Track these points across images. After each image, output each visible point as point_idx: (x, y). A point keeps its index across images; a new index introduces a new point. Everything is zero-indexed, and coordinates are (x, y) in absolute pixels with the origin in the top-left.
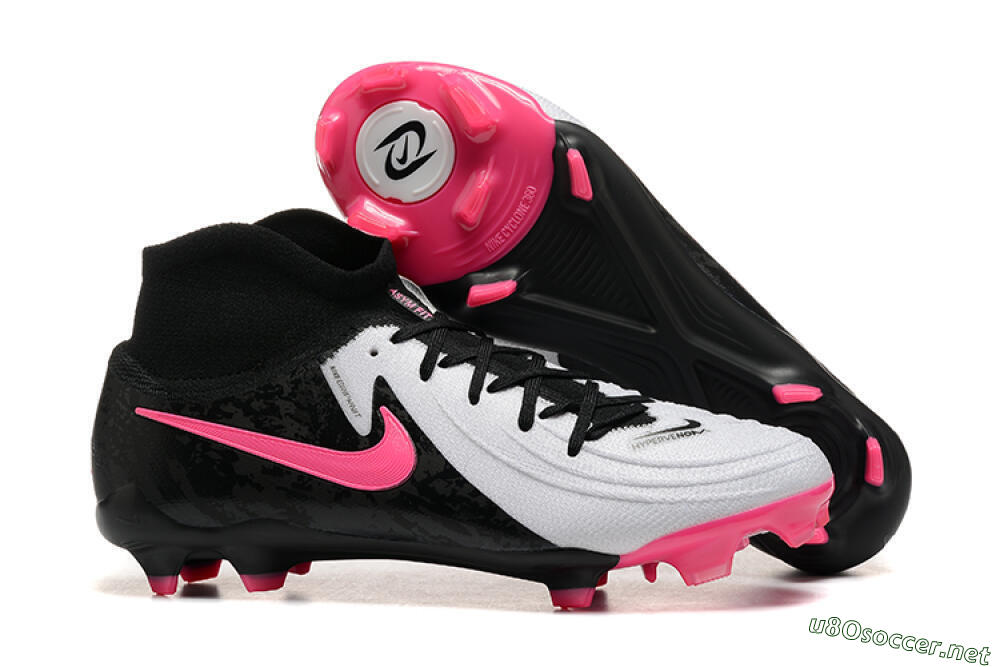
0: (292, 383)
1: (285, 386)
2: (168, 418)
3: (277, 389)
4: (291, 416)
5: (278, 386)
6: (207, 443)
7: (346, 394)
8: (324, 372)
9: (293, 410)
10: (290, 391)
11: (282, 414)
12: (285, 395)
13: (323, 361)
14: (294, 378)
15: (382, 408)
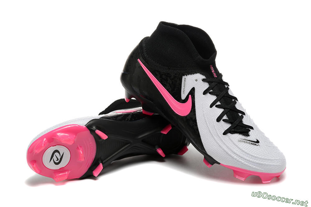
1: (172, 76)
4: (169, 84)
7: (184, 87)
8: (183, 78)
13: (184, 75)
14: (175, 75)
15: (190, 95)
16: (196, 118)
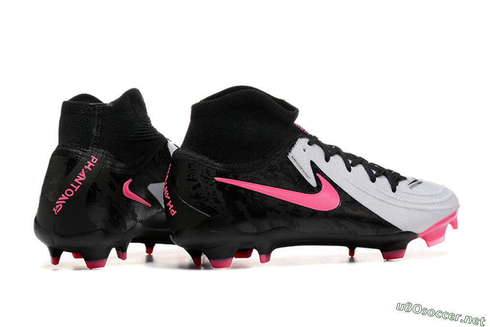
0: (279, 164)
1: (277, 165)
2: (230, 181)
3: (275, 167)
4: (284, 179)
5: (275, 166)
6: (252, 192)
7: (301, 168)
8: (289, 158)
9: (284, 176)
10: (280, 168)
11: (280, 178)
12: (278, 170)
13: (288, 154)
14: (279, 162)
15: (317, 174)
16: (352, 198)
